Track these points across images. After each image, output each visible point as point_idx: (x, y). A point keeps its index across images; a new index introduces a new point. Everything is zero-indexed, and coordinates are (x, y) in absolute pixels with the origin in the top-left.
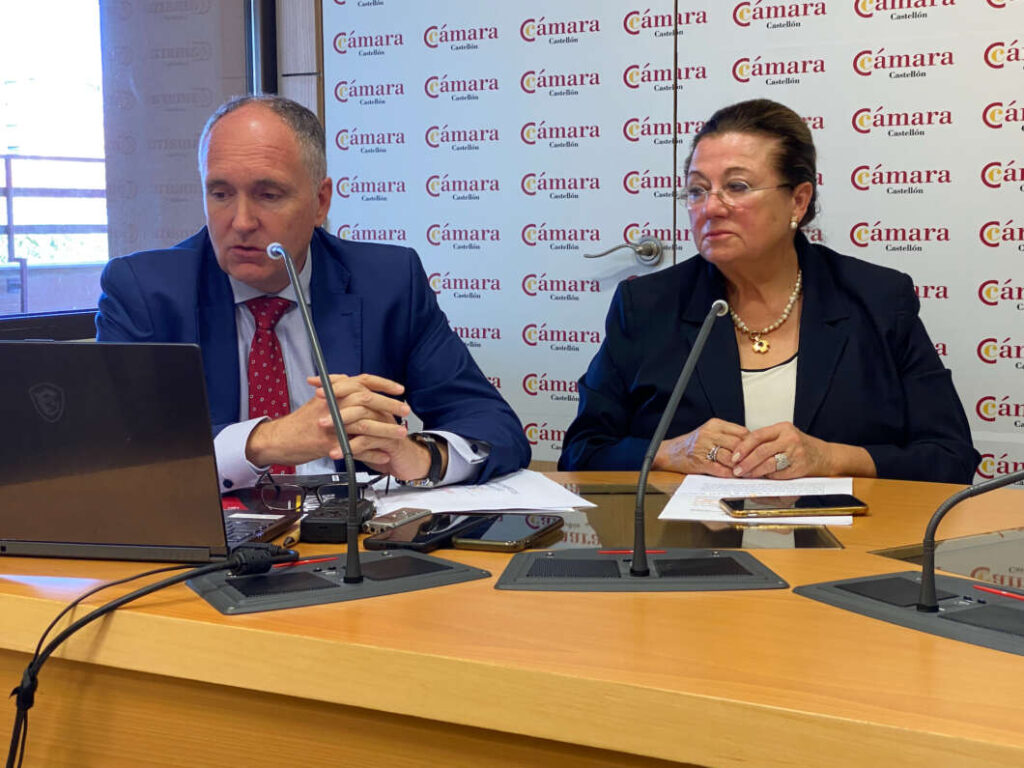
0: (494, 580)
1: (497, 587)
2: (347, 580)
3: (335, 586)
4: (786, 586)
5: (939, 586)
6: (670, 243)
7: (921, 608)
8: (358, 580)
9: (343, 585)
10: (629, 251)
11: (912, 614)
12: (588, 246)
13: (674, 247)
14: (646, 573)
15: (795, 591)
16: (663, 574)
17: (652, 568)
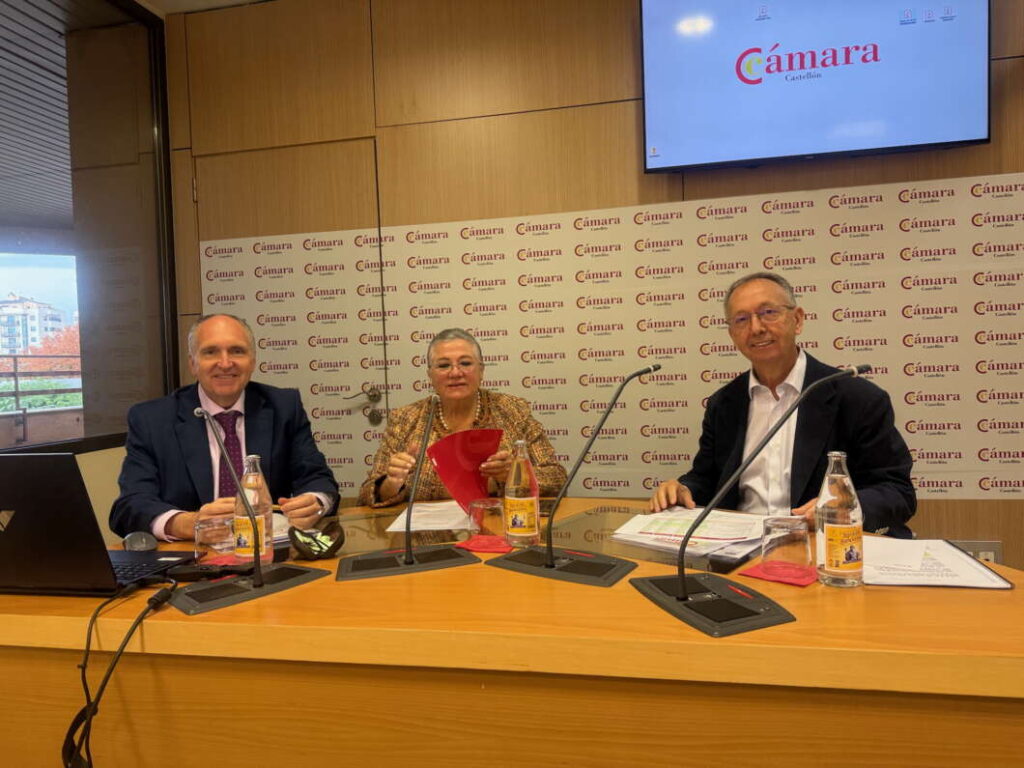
0: (333, 575)
1: (337, 579)
2: (255, 586)
3: (249, 590)
4: (480, 561)
5: (555, 554)
6: (384, 391)
7: (547, 566)
8: (261, 586)
9: (253, 589)
10: (365, 396)
11: (543, 569)
12: (344, 394)
13: (387, 393)
14: (412, 563)
15: (486, 563)
16: (421, 562)
17: (414, 559)
